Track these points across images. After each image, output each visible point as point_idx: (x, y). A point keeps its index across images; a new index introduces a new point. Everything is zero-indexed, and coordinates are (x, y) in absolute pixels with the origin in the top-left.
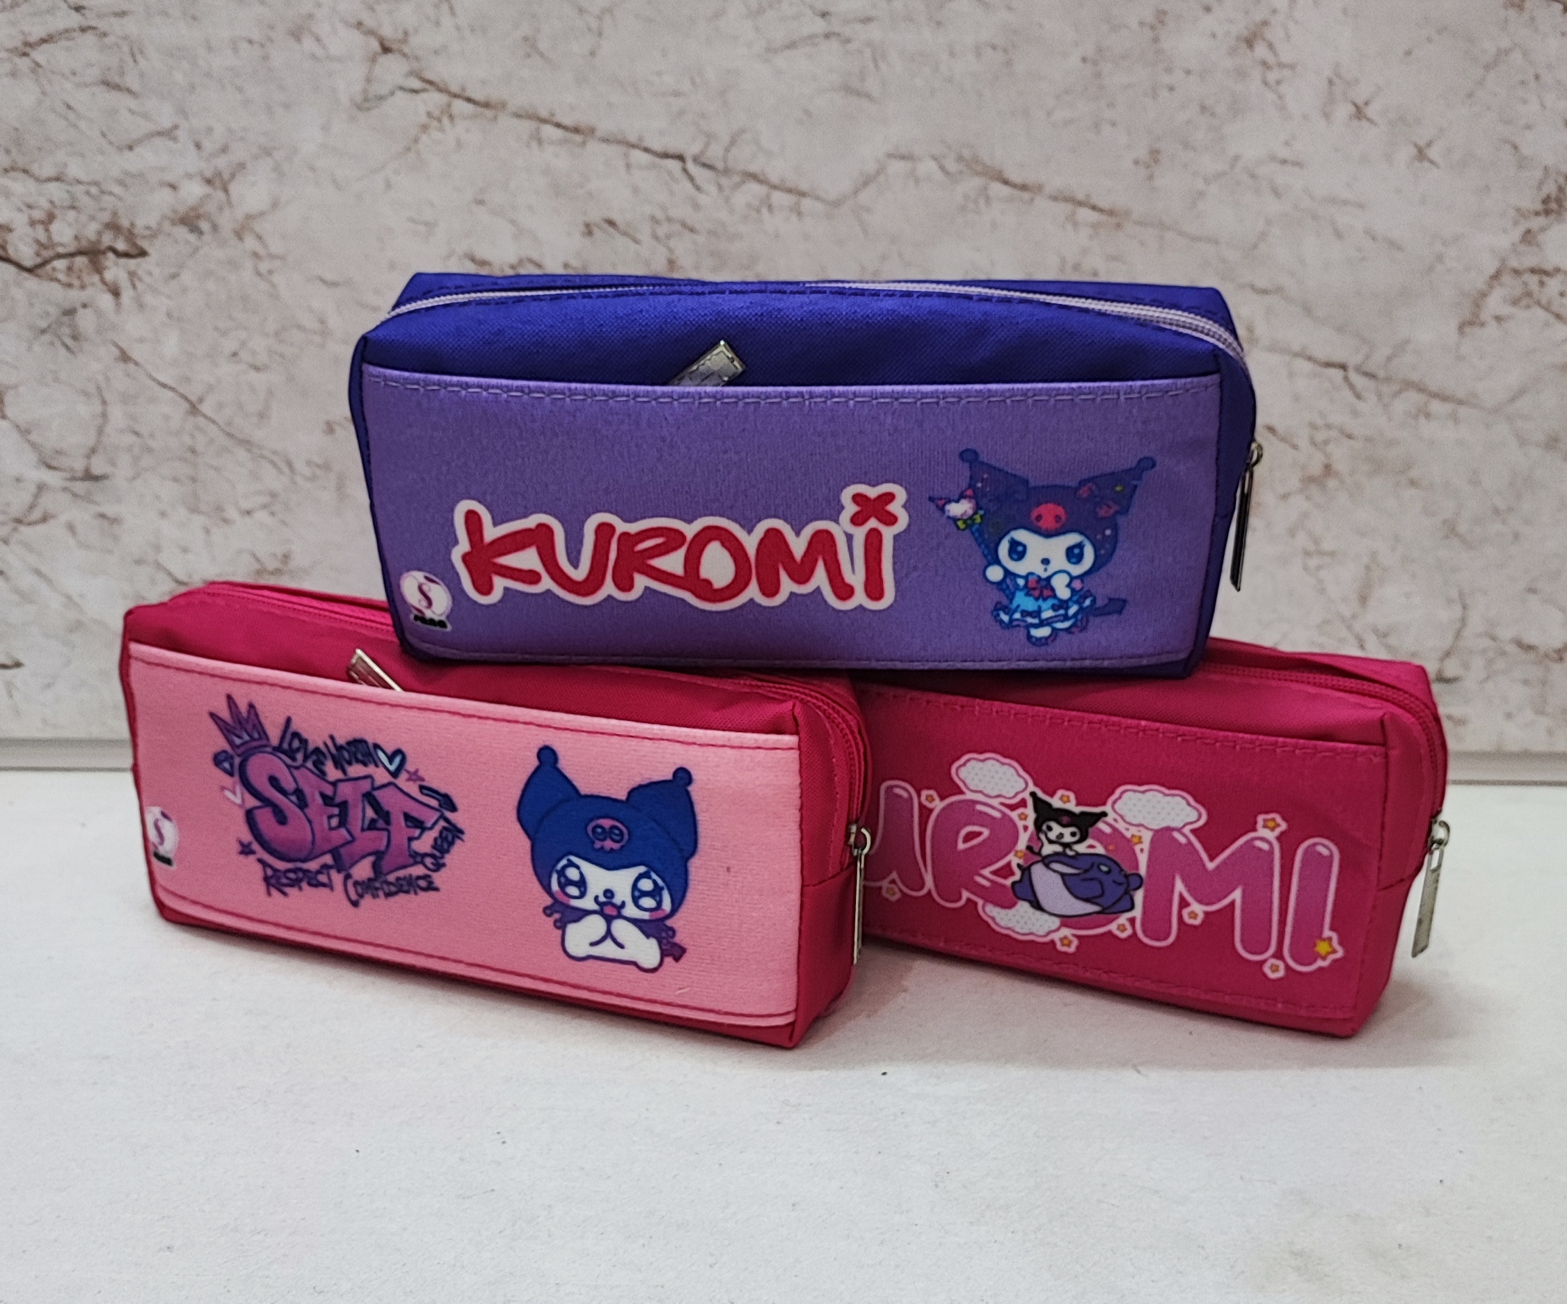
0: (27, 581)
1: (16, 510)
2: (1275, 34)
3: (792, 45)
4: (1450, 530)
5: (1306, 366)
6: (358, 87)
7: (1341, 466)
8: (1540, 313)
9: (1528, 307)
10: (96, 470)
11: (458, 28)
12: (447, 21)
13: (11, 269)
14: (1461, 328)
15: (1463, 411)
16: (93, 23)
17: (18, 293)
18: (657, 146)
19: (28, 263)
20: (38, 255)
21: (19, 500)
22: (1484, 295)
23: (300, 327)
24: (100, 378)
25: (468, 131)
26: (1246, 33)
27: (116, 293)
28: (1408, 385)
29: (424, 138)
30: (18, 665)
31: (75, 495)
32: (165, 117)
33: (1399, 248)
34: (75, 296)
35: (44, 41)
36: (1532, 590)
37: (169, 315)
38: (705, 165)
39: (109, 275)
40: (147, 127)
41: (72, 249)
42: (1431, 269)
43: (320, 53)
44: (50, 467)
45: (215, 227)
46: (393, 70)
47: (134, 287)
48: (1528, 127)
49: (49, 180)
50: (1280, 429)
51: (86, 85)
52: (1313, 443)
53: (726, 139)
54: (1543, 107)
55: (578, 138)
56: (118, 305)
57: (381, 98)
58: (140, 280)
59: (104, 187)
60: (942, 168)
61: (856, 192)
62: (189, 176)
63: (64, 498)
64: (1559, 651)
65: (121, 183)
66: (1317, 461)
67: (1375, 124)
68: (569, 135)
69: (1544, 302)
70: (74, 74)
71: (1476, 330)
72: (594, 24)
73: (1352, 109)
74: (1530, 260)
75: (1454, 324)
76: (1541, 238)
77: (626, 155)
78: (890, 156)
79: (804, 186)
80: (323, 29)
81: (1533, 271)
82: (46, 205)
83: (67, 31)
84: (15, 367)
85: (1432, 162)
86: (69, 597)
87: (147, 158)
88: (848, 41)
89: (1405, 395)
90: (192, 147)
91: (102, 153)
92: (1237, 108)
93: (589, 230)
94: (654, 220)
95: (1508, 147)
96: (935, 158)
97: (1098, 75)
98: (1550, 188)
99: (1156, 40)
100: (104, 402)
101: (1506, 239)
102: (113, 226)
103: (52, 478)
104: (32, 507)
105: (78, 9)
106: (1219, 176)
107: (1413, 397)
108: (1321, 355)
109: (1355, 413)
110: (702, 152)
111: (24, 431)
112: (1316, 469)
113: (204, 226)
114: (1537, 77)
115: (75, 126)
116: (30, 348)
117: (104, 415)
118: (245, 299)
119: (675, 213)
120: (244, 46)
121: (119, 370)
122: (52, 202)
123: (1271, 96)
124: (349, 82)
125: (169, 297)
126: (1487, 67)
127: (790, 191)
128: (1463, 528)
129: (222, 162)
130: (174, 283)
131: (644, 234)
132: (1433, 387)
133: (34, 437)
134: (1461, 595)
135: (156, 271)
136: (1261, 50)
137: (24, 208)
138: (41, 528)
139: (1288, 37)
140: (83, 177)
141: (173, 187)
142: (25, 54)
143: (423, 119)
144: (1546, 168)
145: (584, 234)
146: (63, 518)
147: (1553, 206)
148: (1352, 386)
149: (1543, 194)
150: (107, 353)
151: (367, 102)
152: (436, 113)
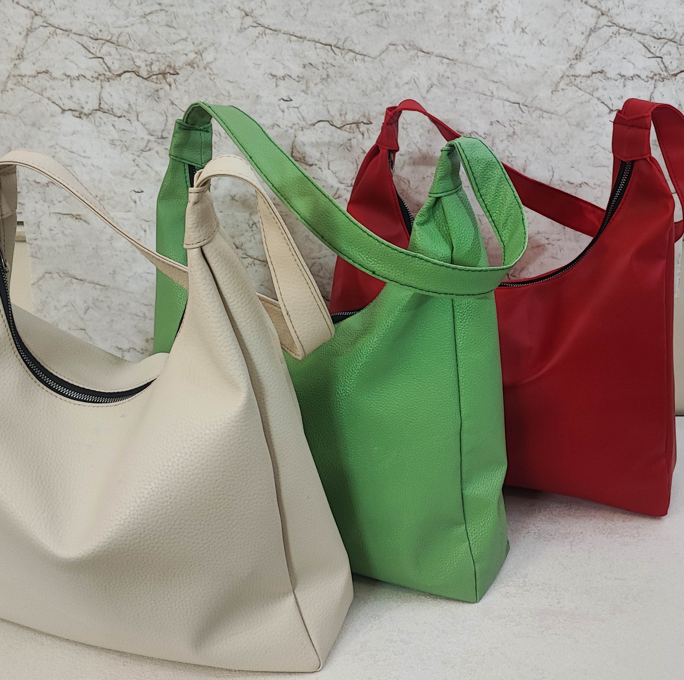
0: (145, 167)
1: (142, 147)
2: (499, 9)
3: (362, 13)
4: (549, 150)
5: (509, 103)
6: (239, 26)
7: (518, 132)
8: (574, 87)
9: (571, 86)
10: (165, 136)
11: (267, 9)
12: (264, 7)
13: (141, 79)
14: (552, 93)
15: (553, 116)
16: (164, 8)
17: (142, 85)
18: (324, 42)
19: (145, 77)
20: (148, 74)
21: (142, 145)
22: (559, 83)
23: (223, 95)
24: (166, 110)
25: (270, 38)
26: (491, 8)
27: (170, 85)
28: (537, 108)
29: (258, 40)
30: (142, 192)
31: (158, 143)
32: (184, 35)
33: (535, 70)
34: (159, 86)
35: (150, 13)
36: (572, 167)
37: (185, 91)
38: (337, 47)
39: (168, 80)
40: (179, 38)
41: (157, 73)
42: (543, 75)
43: (228, 16)
44: (151, 135)
45: (198, 66)
46: (249, 21)
47: (175, 83)
48: (571, 35)
49: (151, 53)
50: (501, 122)
51: (162, 26)
52: (510, 125)
53: (343, 40)
54: (575, 29)
55: (301, 40)
56: (171, 89)
57: (245, 29)
58: (177, 81)
59: (168, 55)
60: (405, 48)
61: (380, 55)
62: (191, 51)
63: (156, 144)
64: (580, 184)
65: (172, 54)
66: (511, 130)
67: (528, 34)
68: (298, 39)
69: (576, 85)
70: (158, 23)
71: (557, 93)
72: (306, 7)
73: (521, 30)
74: (572, 72)
75: (550, 91)
76: (575, 66)
77: (315, 45)
78: (390, 44)
79: (365, 53)
80: (229, 9)
81: (573, 76)
82: (150, 60)
83: (156, 10)
84: (142, 107)
85: (544, 45)
86: (157, 172)
87: (179, 46)
88: (378, 11)
89: (536, 112)
90: (192, 43)
91: (166, 45)
92: (488, 29)
93: (304, 66)
94: (323, 63)
95: (565, 41)
96: (402, 45)
97: (449, 21)
98: (577, 52)
99: (465, 10)
100: (167, 116)
101: (564, 67)
102: (170, 66)
103: (152, 138)
104: (146, 147)
105: (160, 4)
106: (483, 49)
107: (539, 112)
108: (512, 100)
109: (522, 117)
110: (337, 44)
111: (144, 125)
112: (511, 133)
113: (195, 66)
114: (574, 20)
115: (159, 38)
116: (146, 101)
117: (167, 120)
118: (207, 87)
119: (329, 61)
120: (207, 14)
121: (171, 107)
122: (152, 59)
123: (498, 26)
124: (236, 24)
125: (185, 86)
126: (559, 18)
127: (361, 55)
128: (552, 149)
129: (200, 48)
130: (187, 82)
131: (320, 67)
132: (544, 109)
133: (147, 126)
134: (552, 168)
135: (181, 79)
136: (495, 13)
137: (144, 61)
138: (149, 152)
139: (503, 9)
140: (161, 52)
141: (186, 55)
142: (145, 17)
143: (257, 35)
144: (576, 46)
145: (303, 67)
146: (155, 150)
147: (578, 57)
148: (521, 110)
149: (576, 53)
150: (168, 102)
151: (241, 30)
152: (261, 33)
